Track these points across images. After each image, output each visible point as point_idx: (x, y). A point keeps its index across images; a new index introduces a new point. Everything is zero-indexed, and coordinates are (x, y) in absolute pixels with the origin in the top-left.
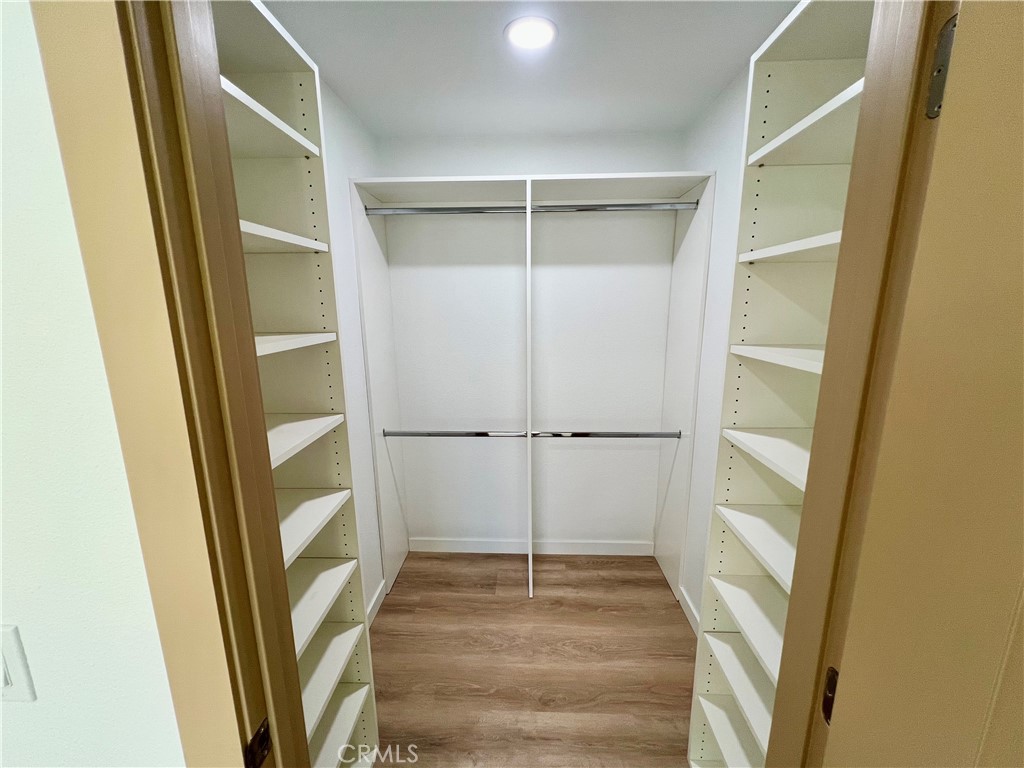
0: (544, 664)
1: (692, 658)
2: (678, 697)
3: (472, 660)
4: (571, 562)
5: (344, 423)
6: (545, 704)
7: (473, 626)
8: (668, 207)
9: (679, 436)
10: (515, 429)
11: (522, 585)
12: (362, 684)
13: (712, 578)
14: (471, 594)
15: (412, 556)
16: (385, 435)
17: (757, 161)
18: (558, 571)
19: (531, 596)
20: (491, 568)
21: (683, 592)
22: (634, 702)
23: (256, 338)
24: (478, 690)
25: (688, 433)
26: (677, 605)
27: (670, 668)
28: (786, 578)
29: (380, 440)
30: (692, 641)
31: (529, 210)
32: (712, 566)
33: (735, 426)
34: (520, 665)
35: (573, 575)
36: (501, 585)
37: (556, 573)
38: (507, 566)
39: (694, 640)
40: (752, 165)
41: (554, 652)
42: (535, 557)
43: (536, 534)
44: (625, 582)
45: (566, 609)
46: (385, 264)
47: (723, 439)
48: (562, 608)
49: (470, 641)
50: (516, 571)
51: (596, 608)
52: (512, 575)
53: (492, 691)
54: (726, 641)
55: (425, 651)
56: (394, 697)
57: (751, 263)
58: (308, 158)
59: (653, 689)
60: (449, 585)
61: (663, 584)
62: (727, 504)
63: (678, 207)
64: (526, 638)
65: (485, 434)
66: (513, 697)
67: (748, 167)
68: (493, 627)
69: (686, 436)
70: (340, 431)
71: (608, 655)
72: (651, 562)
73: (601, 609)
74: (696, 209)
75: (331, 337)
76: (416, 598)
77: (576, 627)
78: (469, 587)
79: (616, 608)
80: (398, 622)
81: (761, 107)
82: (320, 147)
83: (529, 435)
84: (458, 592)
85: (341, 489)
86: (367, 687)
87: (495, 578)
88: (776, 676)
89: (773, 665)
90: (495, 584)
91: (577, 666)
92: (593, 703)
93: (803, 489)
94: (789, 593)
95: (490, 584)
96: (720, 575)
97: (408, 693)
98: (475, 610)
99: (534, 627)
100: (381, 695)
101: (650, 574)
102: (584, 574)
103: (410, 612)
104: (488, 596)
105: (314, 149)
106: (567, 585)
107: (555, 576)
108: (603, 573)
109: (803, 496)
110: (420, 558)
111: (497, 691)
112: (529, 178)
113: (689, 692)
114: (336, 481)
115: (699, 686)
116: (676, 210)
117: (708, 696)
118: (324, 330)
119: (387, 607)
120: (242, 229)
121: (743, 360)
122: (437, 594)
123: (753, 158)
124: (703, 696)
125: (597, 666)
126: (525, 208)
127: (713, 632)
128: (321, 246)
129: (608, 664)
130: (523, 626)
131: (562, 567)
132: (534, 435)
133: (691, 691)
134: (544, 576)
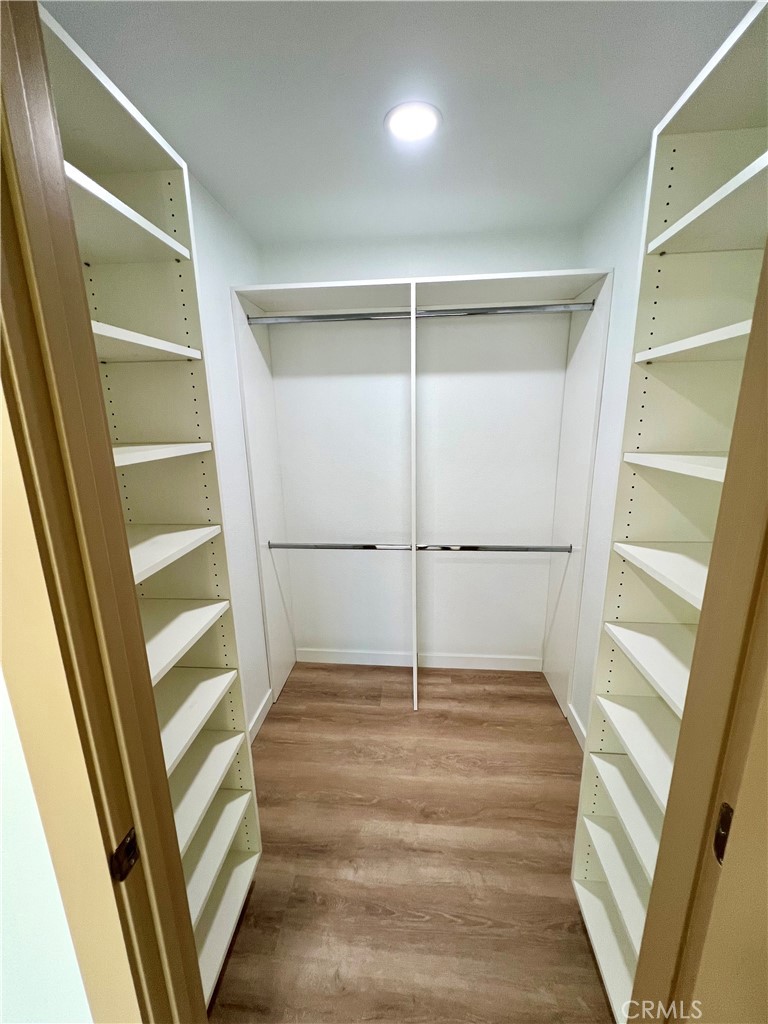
0: (427, 777)
1: (578, 777)
2: (563, 816)
3: (357, 770)
4: (456, 675)
5: (221, 535)
6: (426, 816)
7: (358, 736)
8: (562, 308)
9: (569, 550)
10: (399, 541)
11: (406, 697)
12: (243, 791)
13: (599, 698)
14: (356, 705)
15: (298, 666)
16: (270, 547)
17: (656, 249)
18: (442, 684)
19: (416, 708)
20: (378, 680)
21: (571, 709)
22: (517, 819)
23: (114, 450)
24: (360, 800)
25: (580, 547)
26: (565, 722)
27: (556, 786)
28: (678, 703)
29: (265, 552)
30: (578, 759)
31: (413, 316)
32: (600, 685)
33: (627, 541)
34: (404, 777)
35: (458, 688)
36: (386, 697)
37: (441, 687)
38: (393, 678)
39: (580, 759)
40: (651, 254)
41: (438, 765)
42: (420, 670)
43: (421, 647)
44: (512, 698)
45: (451, 722)
46: (270, 376)
47: (615, 555)
48: (446, 722)
49: (353, 752)
50: (401, 683)
51: (481, 723)
52: (398, 687)
53: (375, 801)
54: (613, 763)
55: (310, 760)
56: (277, 803)
57: (649, 363)
58: (178, 261)
59: (537, 806)
60: (334, 695)
61: (551, 700)
62: (617, 622)
63: (572, 308)
64: (409, 750)
65: (373, 547)
66: (396, 808)
67: (647, 255)
68: (377, 737)
69: (577, 551)
70: (217, 542)
71: (491, 770)
72: (538, 678)
73: (485, 724)
74: (592, 310)
75: (206, 447)
76: (302, 707)
77: (461, 741)
78: (355, 697)
79: (502, 723)
80: (285, 730)
81: (663, 186)
82: (190, 249)
83: (414, 548)
84: (343, 702)
85: (219, 600)
86: (250, 793)
87: (380, 690)
88: (665, 803)
89: (661, 792)
90: (380, 696)
91: (459, 780)
92: (475, 818)
93: (700, 608)
94: (681, 718)
95: (375, 696)
96: (608, 696)
97: (291, 800)
98: (360, 721)
99: (419, 740)
100: (263, 801)
101: (536, 690)
102: (470, 689)
103: (294, 721)
104: (371, 707)
105: (184, 252)
106: (453, 699)
107: (441, 690)
108: (490, 688)
109: (699, 614)
110: (307, 668)
111: (379, 802)
112: (413, 281)
113: (572, 809)
114: (214, 592)
115: (585, 806)
116: (571, 312)
117: (593, 817)
118: (199, 440)
119: (273, 716)
120: (94, 331)
121: (638, 469)
122: (324, 704)
123: (653, 245)
124: (588, 817)
125: (481, 780)
126: (409, 313)
127: (600, 753)
128: (194, 354)
129: (493, 778)
130: (407, 739)
131: (448, 680)
132: (420, 548)
133: (575, 809)
134: (429, 689)
